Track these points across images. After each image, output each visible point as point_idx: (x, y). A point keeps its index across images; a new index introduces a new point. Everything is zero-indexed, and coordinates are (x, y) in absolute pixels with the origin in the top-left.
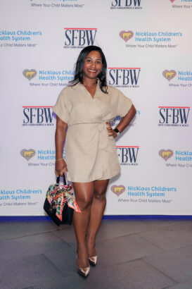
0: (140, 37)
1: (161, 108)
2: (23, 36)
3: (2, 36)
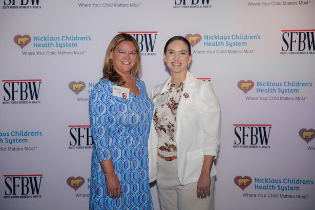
0: (209, 41)
1: (237, 125)
2: (69, 42)
3: (44, 42)
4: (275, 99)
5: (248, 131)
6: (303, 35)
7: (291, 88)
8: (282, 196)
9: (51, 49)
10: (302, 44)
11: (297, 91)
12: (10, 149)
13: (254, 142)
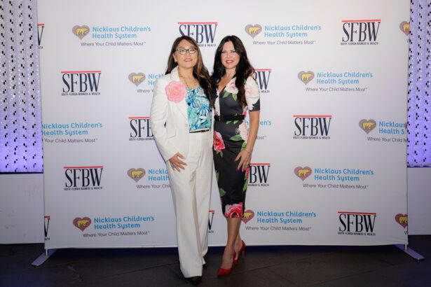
0: (270, 32)
1: (297, 117)
2: (128, 33)
3: (103, 33)
4: (336, 90)
5: (308, 122)
6: (363, 26)
7: (351, 78)
8: (342, 186)
9: (110, 40)
10: (363, 34)
11: (357, 81)
12: (70, 141)
13: (314, 132)
